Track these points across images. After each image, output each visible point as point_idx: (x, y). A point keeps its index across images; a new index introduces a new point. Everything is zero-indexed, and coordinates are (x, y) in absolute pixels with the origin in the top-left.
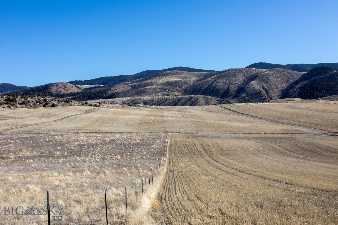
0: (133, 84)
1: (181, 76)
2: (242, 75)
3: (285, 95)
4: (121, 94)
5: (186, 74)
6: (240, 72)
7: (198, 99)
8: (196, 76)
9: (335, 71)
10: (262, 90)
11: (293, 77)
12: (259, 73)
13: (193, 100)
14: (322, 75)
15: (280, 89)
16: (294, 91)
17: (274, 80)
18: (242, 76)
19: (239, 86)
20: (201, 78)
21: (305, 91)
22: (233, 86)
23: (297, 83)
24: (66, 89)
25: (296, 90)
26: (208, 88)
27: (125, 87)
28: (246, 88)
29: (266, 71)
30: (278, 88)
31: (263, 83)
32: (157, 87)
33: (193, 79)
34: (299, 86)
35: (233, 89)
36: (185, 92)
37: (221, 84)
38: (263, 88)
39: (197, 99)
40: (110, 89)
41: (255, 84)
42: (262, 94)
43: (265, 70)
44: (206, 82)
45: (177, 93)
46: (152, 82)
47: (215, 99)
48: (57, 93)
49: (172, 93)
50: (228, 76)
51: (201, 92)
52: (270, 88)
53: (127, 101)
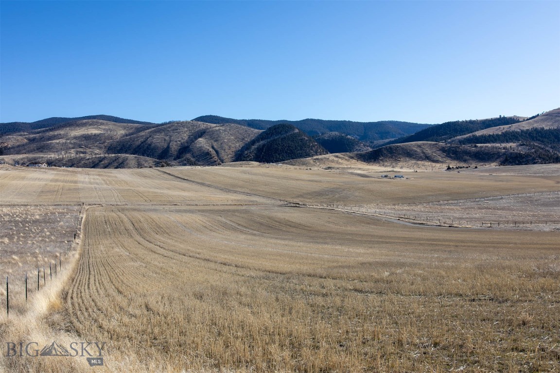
0: (32, 136)
1: (103, 127)
2: (186, 129)
3: (240, 157)
4: (12, 150)
5: (111, 125)
6: (183, 127)
7: (127, 159)
8: (125, 128)
9: (297, 131)
10: (211, 150)
11: (249, 136)
12: (208, 129)
13: (120, 161)
14: (283, 134)
15: (234, 150)
16: (250, 153)
17: (226, 138)
18: (187, 131)
19: (182, 144)
20: (131, 131)
21: (263, 153)
22: (175, 143)
23: (253, 142)
25: (252, 152)
26: (141, 145)
27: (18, 140)
28: (191, 147)
29: (216, 127)
30: (232, 148)
31: (212, 141)
32: (68, 141)
33: (120, 132)
34: (255, 146)
35: (174, 147)
36: (109, 149)
37: (158, 140)
38: (213, 147)
39: (125, 160)
41: (202, 143)
42: (211, 155)
43: (215, 125)
44: (138, 137)
45: (97, 151)
46: (60, 134)
47: (150, 160)
49: (91, 150)
50: (168, 131)
51: (132, 150)
52: (222, 148)
53: (22, 159)
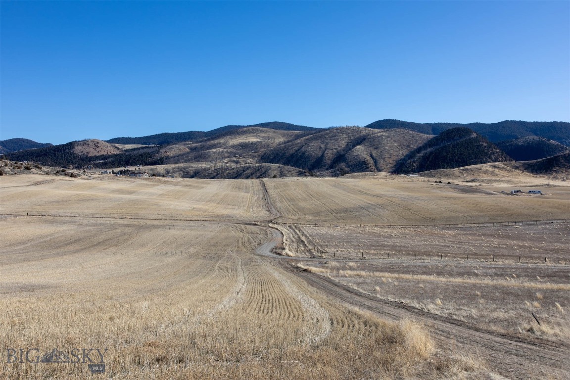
0: (193, 145)
1: (263, 135)
2: (345, 136)
3: (401, 168)
4: (172, 159)
5: (271, 132)
6: (342, 133)
7: (270, 169)
8: (284, 135)
9: (474, 135)
10: (369, 158)
11: (416, 142)
12: (369, 135)
13: (263, 171)
14: (456, 140)
15: (395, 158)
16: (414, 162)
17: (389, 145)
18: (345, 138)
19: (338, 152)
20: (290, 139)
21: (428, 163)
22: (331, 151)
23: (419, 150)
24: (98, 149)
25: (417, 161)
26: (294, 154)
27: (180, 149)
28: (346, 156)
29: (380, 132)
30: (392, 157)
31: (372, 149)
32: (225, 150)
33: (278, 139)
34: (421, 154)
35: (329, 155)
36: (262, 159)
37: (313, 149)
38: (371, 156)
40: (159, 151)
41: (361, 151)
42: (367, 165)
43: (379, 130)
44: (293, 145)
45: (250, 160)
46: (220, 143)
47: (294, 169)
48: (84, 154)
49: (244, 159)
50: (325, 138)
51: (285, 159)
52: (381, 156)
53: (173, 169)
